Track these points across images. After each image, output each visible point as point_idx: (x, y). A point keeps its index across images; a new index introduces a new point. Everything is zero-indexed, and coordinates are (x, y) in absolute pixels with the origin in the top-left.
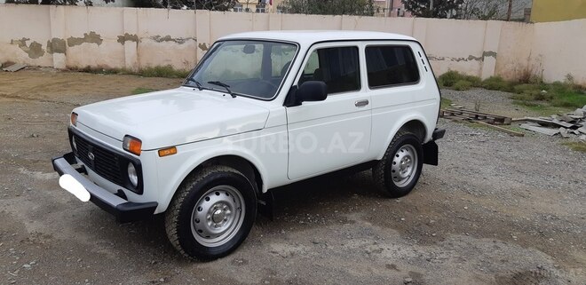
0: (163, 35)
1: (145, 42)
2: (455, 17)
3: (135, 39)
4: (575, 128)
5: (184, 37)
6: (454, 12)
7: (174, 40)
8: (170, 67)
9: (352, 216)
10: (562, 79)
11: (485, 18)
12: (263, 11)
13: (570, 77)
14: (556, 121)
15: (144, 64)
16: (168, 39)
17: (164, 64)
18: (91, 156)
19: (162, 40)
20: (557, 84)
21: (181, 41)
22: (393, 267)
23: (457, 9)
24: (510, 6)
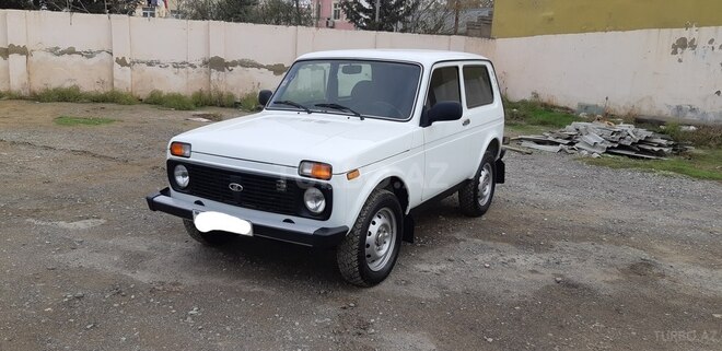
0: (63, 47)
1: (37, 56)
2: (402, 31)
3: (23, 51)
4: (572, 144)
5: (94, 49)
6: (400, 25)
7: (79, 53)
8: (77, 89)
9: (458, 235)
10: (528, 97)
11: (431, 32)
12: (153, 15)
13: (536, 96)
14: (551, 139)
15: (38, 85)
16: (71, 52)
17: (67, 85)
18: (236, 187)
19: (62, 53)
20: (524, 102)
21: (89, 55)
22: (533, 272)
23: (404, 22)
24: (457, 19)
